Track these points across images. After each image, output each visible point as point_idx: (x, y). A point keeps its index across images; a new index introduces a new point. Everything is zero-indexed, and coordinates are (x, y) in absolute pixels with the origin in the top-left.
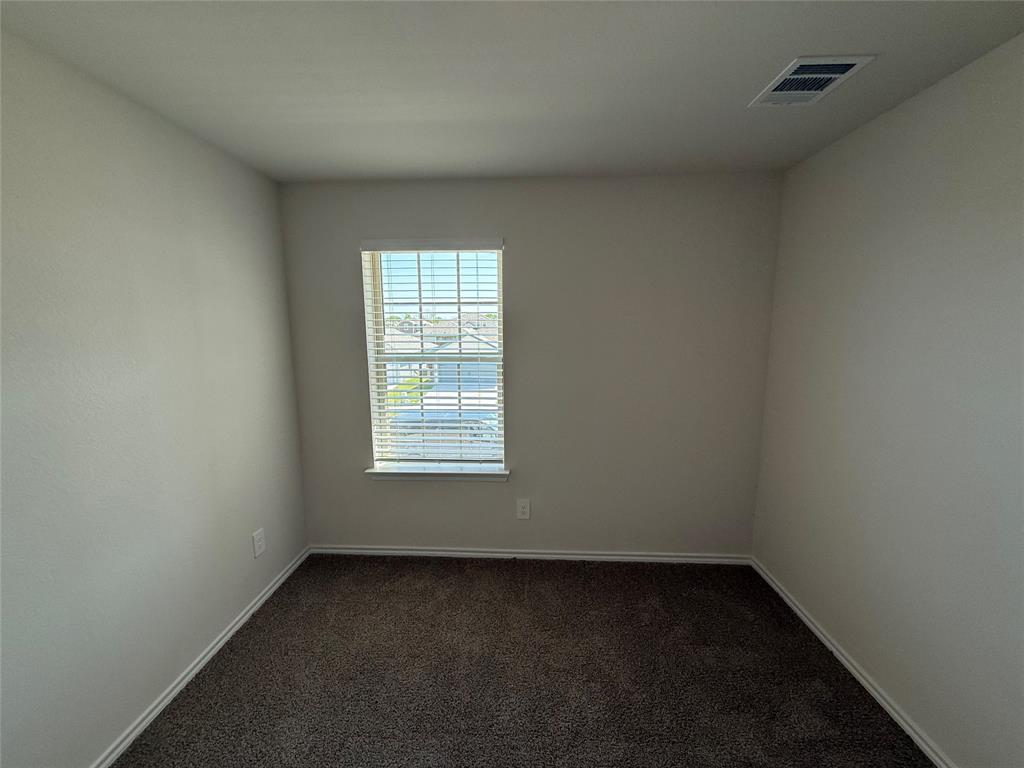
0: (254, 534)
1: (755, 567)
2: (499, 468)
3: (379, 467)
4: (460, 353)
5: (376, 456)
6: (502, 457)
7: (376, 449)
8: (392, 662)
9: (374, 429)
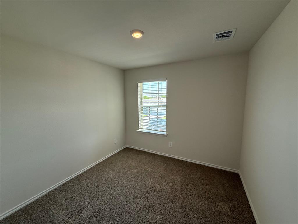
0: (115, 139)
1: (239, 174)
2: (165, 133)
3: (140, 130)
4: (158, 105)
5: (139, 127)
6: (166, 131)
7: (139, 126)
8: (132, 168)
9: (139, 121)
